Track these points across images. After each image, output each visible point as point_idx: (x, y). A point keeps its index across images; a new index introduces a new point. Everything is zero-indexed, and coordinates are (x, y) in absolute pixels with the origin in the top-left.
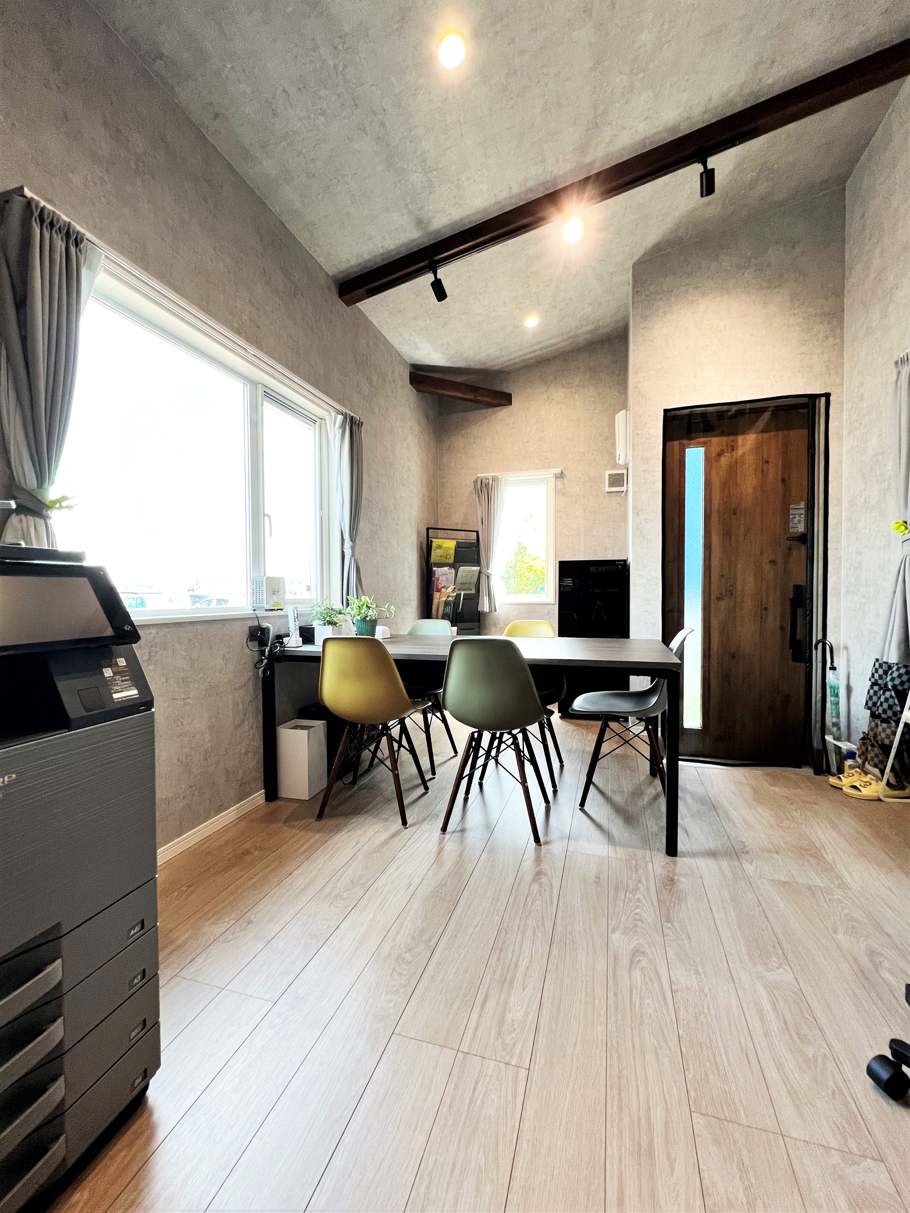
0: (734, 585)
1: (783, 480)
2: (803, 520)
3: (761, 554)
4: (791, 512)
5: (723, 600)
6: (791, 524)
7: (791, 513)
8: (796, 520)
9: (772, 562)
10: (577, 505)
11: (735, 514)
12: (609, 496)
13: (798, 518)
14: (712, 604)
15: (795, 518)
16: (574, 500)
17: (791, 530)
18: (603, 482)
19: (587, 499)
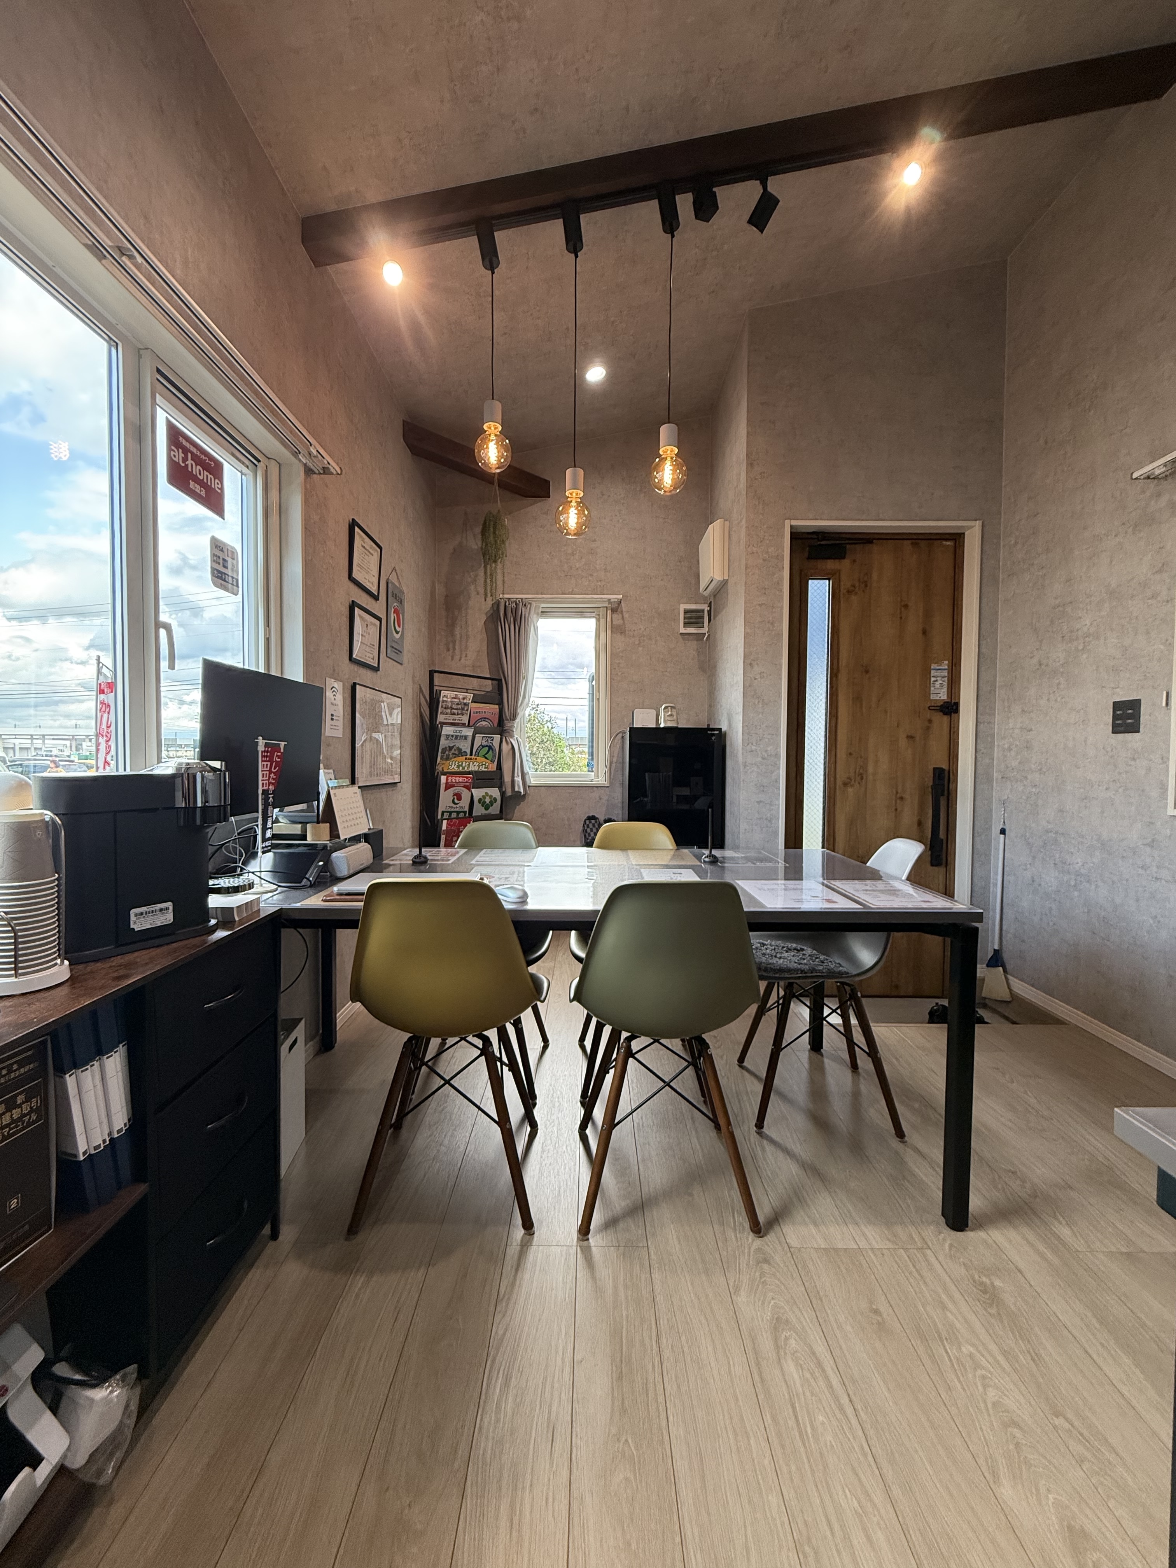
0: (864, 767)
1: (924, 632)
2: (945, 684)
3: (898, 726)
4: (933, 673)
5: (852, 786)
6: (932, 689)
7: (932, 675)
8: (937, 685)
9: (910, 737)
10: (640, 649)
11: (867, 672)
12: (683, 639)
13: (941, 682)
14: (838, 791)
15: (937, 681)
16: (637, 643)
17: (932, 697)
18: (676, 620)
19: (654, 642)
